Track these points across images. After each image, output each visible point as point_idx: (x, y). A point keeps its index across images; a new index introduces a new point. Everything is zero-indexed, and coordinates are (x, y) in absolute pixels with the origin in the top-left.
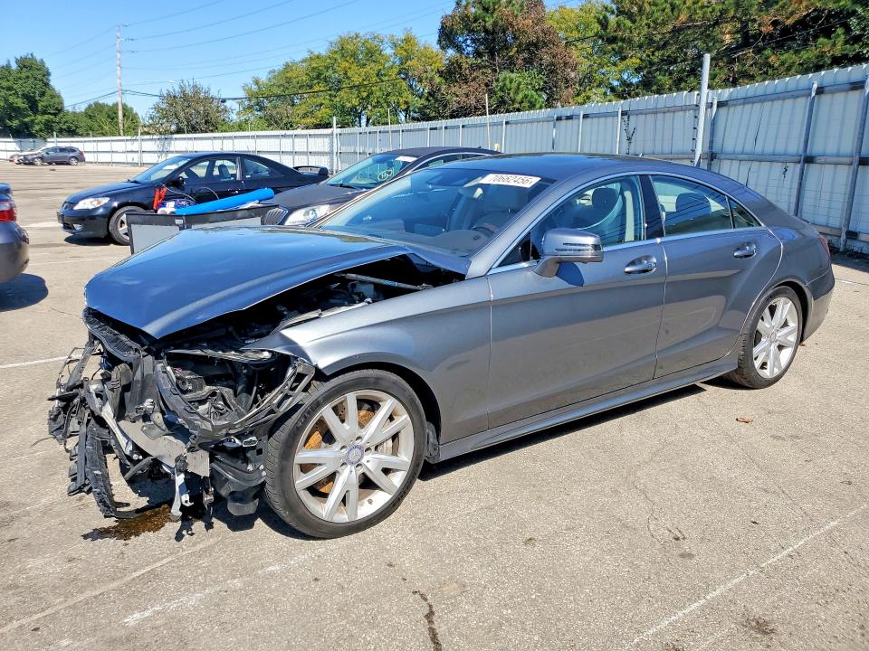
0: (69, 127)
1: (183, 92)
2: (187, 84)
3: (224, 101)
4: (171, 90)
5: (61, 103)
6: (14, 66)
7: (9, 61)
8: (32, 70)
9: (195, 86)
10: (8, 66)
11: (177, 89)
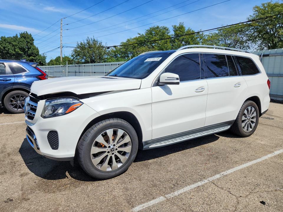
0: (40, 62)
1: (88, 43)
2: (90, 40)
3: (108, 48)
4: (82, 42)
5: (38, 52)
6: (19, 37)
7: (17, 35)
8: (27, 38)
9: (94, 40)
10: (17, 36)
11: (86, 42)
